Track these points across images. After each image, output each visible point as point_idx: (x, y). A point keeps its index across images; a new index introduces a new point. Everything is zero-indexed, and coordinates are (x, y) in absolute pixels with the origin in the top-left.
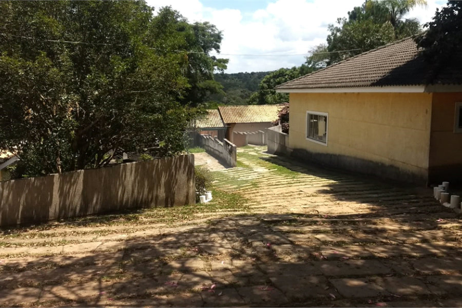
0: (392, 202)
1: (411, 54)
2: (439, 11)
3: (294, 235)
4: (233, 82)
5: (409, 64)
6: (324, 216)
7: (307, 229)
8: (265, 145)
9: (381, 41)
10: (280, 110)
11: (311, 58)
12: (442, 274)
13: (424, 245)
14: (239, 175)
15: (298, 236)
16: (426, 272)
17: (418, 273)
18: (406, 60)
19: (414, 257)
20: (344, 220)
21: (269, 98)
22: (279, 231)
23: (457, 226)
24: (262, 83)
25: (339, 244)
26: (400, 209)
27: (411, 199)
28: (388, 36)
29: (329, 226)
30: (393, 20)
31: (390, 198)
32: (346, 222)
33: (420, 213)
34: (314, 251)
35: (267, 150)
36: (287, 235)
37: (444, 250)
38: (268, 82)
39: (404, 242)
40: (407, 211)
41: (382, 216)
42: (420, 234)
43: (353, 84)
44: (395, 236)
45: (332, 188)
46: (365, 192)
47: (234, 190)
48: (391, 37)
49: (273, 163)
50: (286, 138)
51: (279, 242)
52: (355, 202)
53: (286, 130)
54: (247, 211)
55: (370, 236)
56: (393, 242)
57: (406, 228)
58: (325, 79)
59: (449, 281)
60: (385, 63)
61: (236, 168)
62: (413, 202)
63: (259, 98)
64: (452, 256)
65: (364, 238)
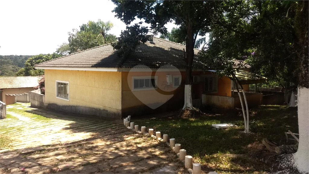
0: (103, 130)
1: (112, 52)
2: (123, 32)
3: (42, 159)
4: (6, 61)
5: (110, 57)
6: (64, 144)
7: (51, 154)
8: (29, 102)
9: (97, 44)
10: (39, 79)
11: (59, 49)
12: (123, 166)
13: (116, 151)
14: (8, 124)
15: (44, 159)
16: (115, 166)
17: (112, 168)
18: (109, 55)
19: (110, 159)
20: (75, 144)
21: (32, 72)
22: (32, 159)
23: (132, 138)
24: (26, 62)
25: (70, 160)
26: (107, 133)
27: (113, 127)
28: (101, 42)
29: (65, 150)
30: (103, 34)
31: (103, 127)
32: (76, 146)
33: (116, 134)
34: (54, 167)
35: (30, 106)
36: (36, 160)
37: (126, 152)
38: (31, 62)
39: (106, 151)
40: (110, 134)
41: (97, 139)
42: (115, 145)
43: (81, 66)
44: (102, 149)
45: (71, 126)
46: (90, 126)
47: (2, 135)
48: (102, 42)
49: (34, 114)
50: (43, 97)
51: (30, 166)
52: (83, 133)
53: (43, 93)
54: (11, 148)
55: (89, 151)
56: (101, 153)
57: (108, 143)
58: (66, 62)
59: (126, 169)
60: (99, 55)
61: (6, 119)
62: (114, 128)
63: (24, 72)
64: (129, 155)
65: (85, 153)
